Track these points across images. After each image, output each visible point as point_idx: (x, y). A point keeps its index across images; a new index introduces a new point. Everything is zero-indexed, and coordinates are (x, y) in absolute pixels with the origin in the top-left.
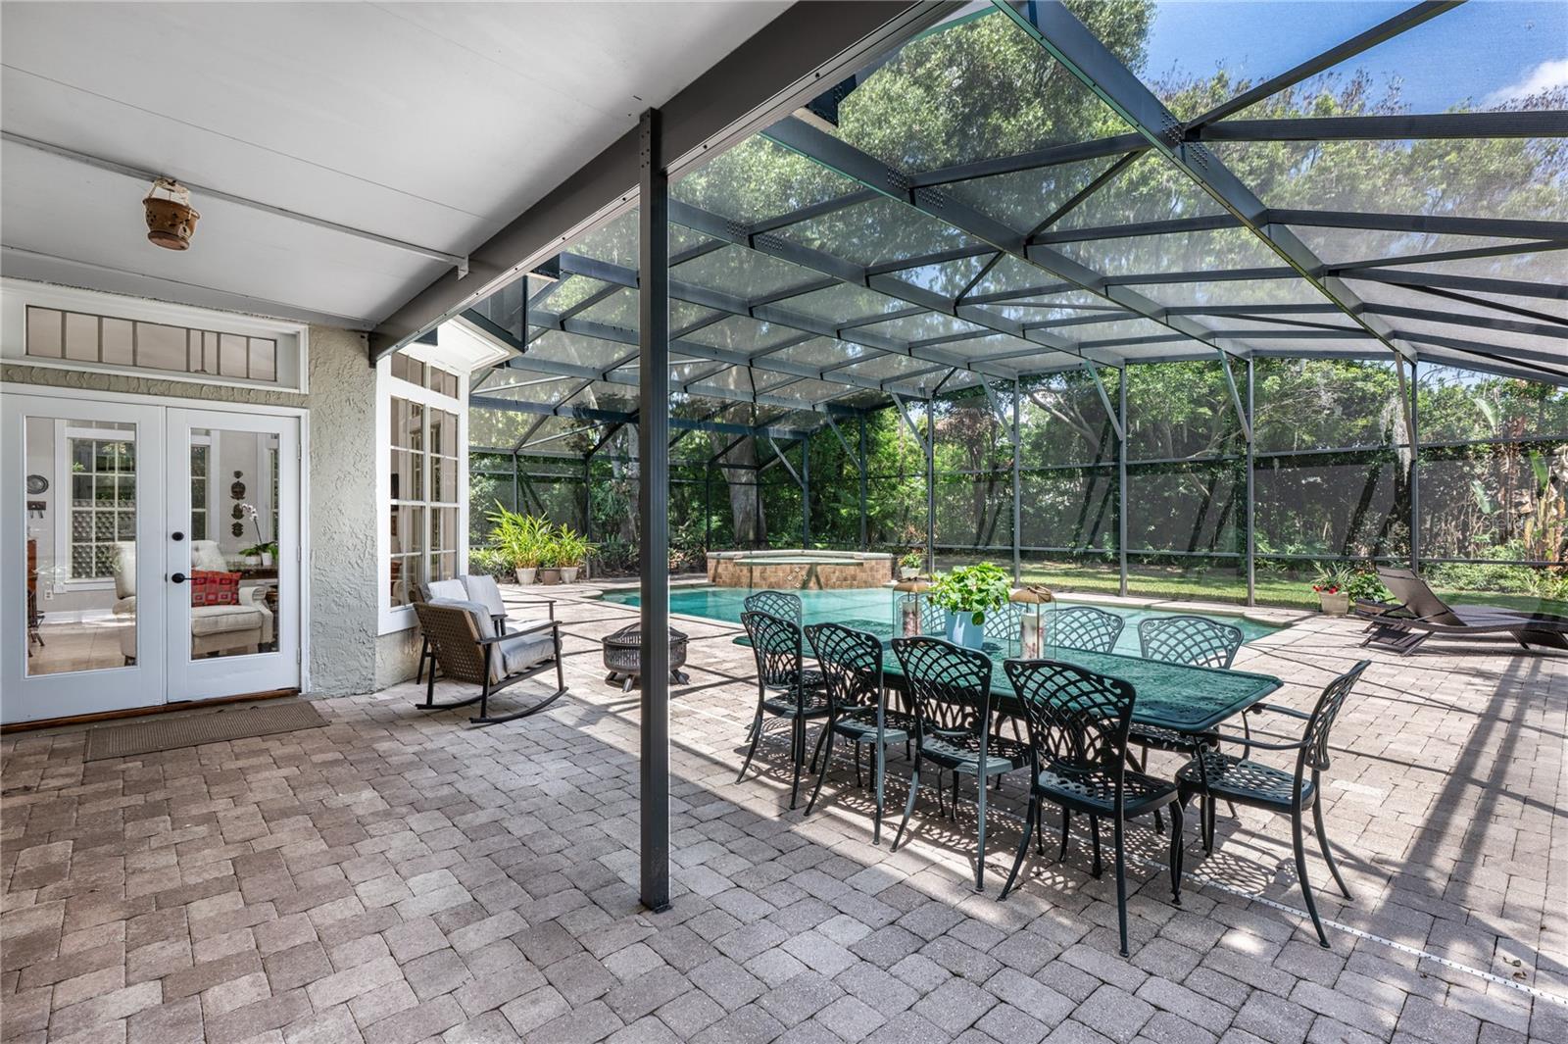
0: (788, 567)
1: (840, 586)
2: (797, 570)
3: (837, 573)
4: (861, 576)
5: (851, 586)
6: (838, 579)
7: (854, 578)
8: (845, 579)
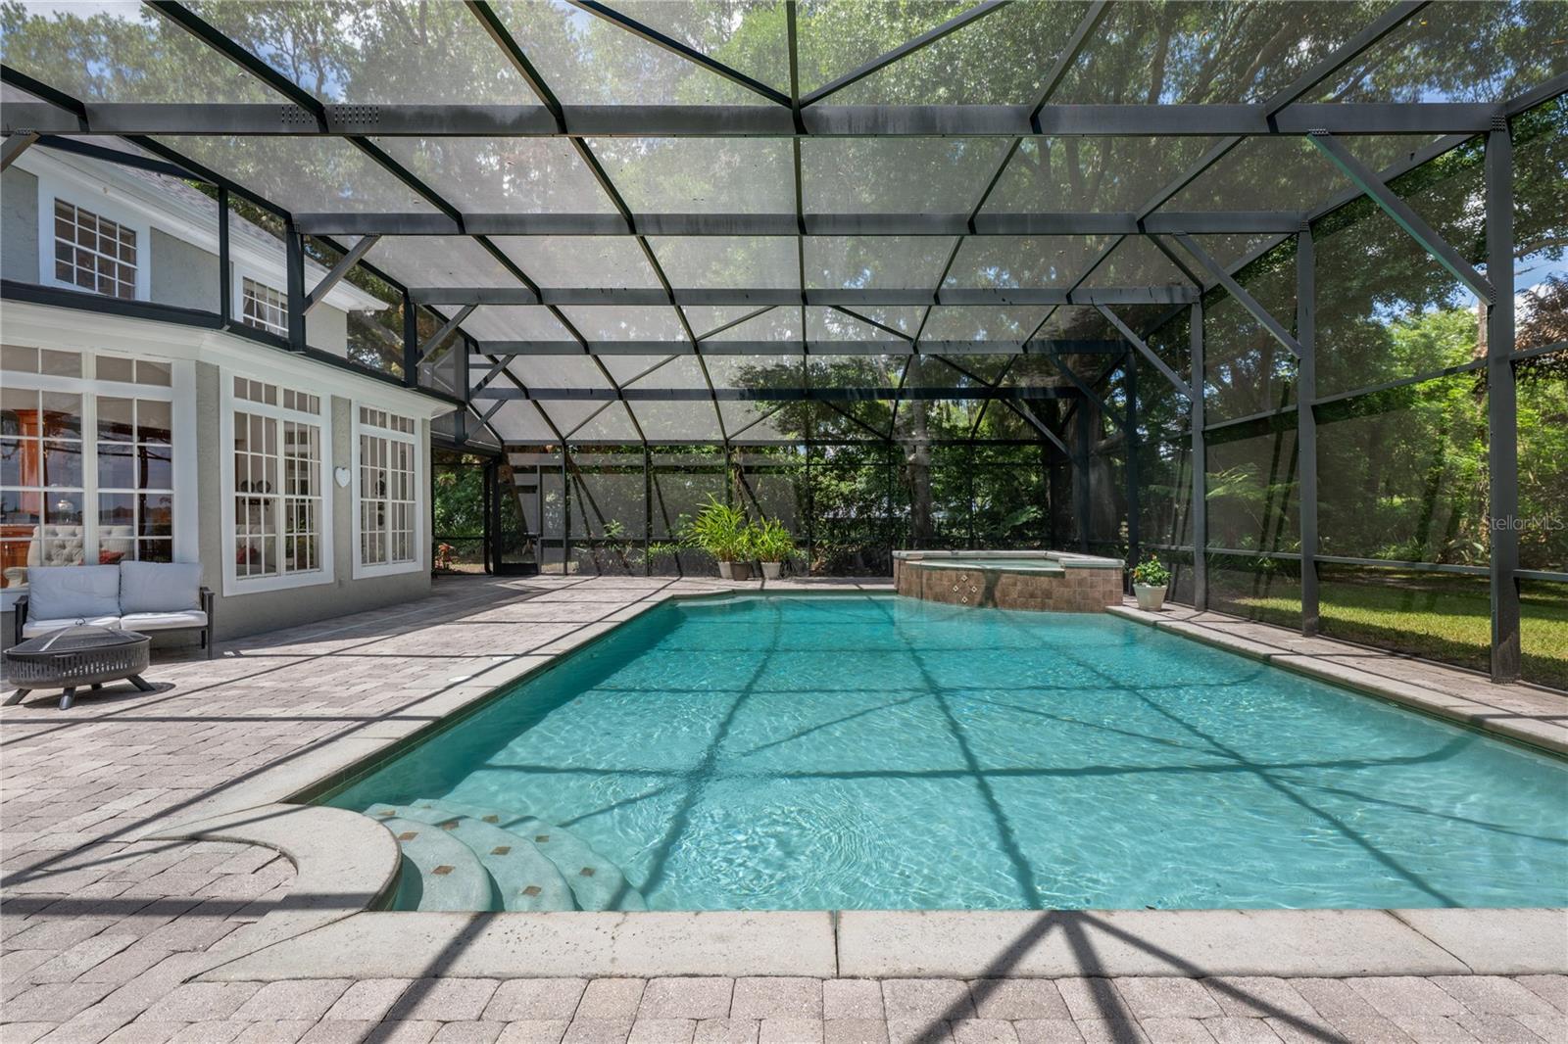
0: (954, 573)
1: (1025, 606)
2: (964, 578)
3: (1019, 587)
4: (1059, 591)
5: (1043, 607)
6: (1021, 594)
7: (1048, 594)
8: (1032, 596)
